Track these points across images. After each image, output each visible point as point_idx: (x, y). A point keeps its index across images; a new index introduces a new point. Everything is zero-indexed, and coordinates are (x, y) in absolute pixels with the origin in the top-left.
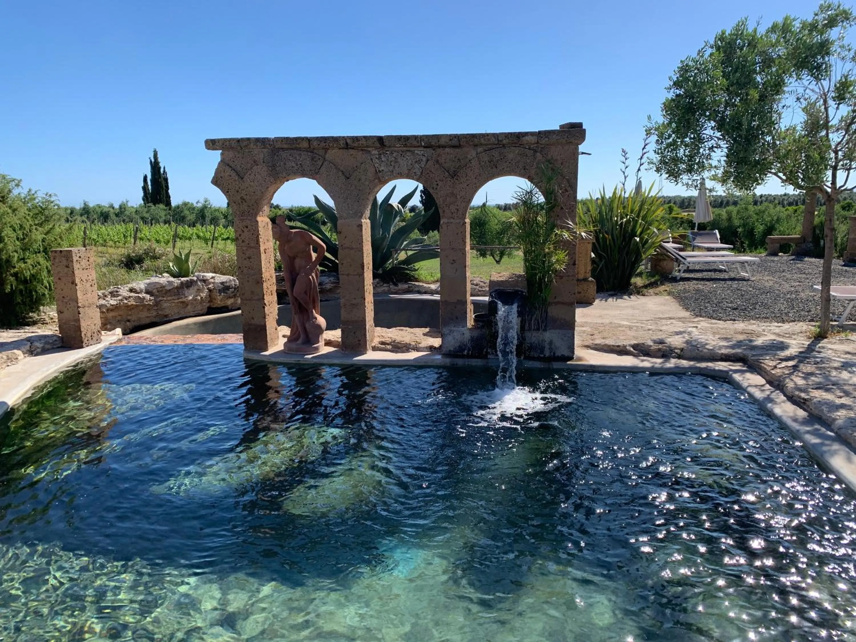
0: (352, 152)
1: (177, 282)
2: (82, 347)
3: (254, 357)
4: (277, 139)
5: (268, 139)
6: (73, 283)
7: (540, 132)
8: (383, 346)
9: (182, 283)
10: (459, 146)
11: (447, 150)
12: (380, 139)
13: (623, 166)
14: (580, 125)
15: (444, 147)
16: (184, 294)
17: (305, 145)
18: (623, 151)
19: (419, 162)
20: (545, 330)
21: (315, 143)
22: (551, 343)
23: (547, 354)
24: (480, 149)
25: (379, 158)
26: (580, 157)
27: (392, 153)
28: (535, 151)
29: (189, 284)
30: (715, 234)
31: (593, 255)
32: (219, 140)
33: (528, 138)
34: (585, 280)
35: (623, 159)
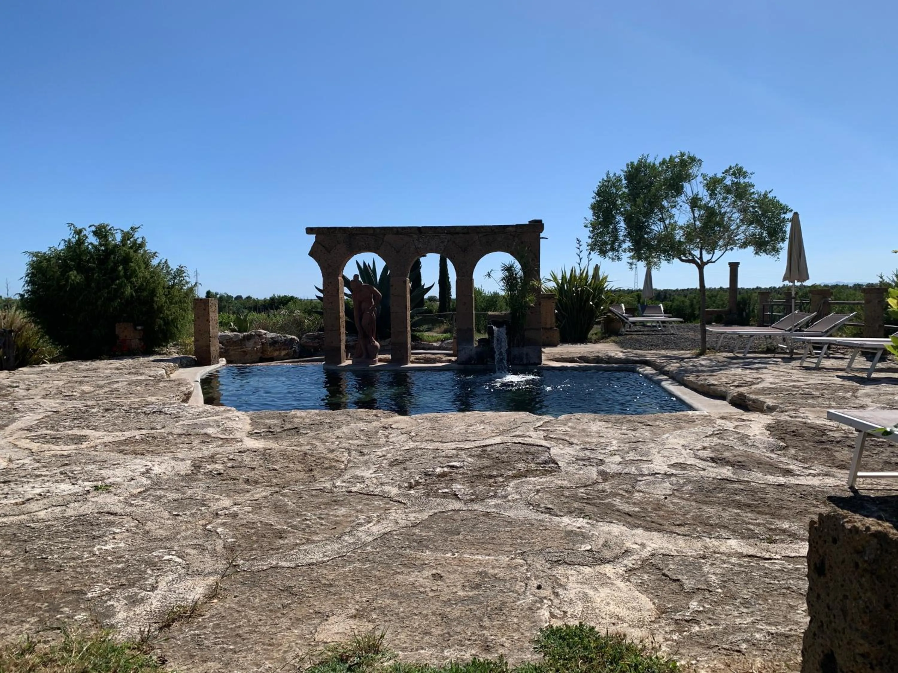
0: (401, 236)
1: (241, 335)
2: (210, 365)
3: (332, 367)
4: (353, 228)
5: (348, 228)
6: (208, 321)
7: (517, 225)
8: (417, 361)
9: (244, 336)
10: (468, 233)
11: (460, 235)
12: (419, 228)
13: (578, 251)
14: (541, 221)
15: (458, 233)
16: (245, 345)
17: (372, 232)
18: (578, 240)
19: (443, 242)
20: (523, 347)
21: (378, 231)
22: (527, 354)
23: (525, 361)
24: (480, 235)
25: (418, 240)
26: (541, 240)
27: (426, 237)
28: (514, 237)
29: (249, 337)
30: (660, 307)
31: (556, 311)
32: (315, 228)
33: (510, 229)
34: (551, 328)
35: (578, 246)
